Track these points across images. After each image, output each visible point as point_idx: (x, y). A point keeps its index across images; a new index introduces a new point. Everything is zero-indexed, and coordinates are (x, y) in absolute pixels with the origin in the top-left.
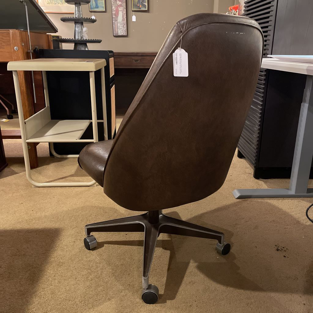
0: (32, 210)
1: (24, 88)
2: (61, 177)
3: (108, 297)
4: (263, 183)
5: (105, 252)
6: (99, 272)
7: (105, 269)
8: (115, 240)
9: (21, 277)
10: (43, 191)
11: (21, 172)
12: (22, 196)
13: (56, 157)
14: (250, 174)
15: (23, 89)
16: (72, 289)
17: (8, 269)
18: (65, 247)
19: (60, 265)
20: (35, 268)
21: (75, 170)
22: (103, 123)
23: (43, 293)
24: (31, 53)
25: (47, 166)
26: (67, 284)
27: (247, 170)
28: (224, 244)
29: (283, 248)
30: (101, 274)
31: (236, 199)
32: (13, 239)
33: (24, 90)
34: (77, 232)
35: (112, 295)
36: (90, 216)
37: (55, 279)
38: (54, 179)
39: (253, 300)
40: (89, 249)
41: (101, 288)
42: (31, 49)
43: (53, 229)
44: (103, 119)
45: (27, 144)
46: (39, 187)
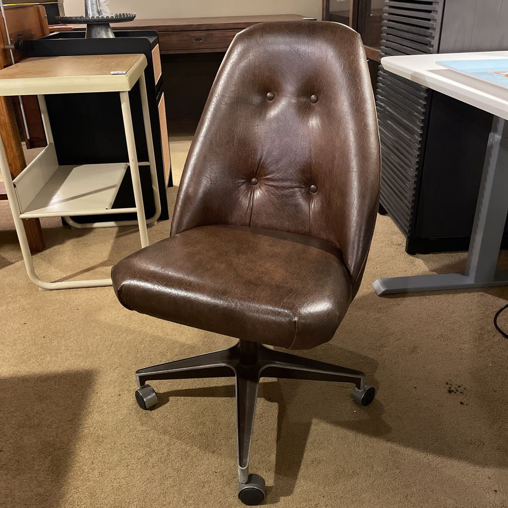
0: (44, 336)
1: (7, 117)
2: (86, 267)
3: (183, 497)
4: (422, 261)
5: (171, 412)
6: (165, 451)
7: (175, 444)
8: (187, 388)
9: (37, 467)
10: (58, 297)
11: (16, 262)
12: (24, 309)
13: (73, 227)
14: (400, 245)
15: (4, 118)
16: (124, 486)
17: (14, 454)
18: (105, 406)
19: (99, 441)
20: (59, 449)
21: (109, 252)
22: (149, 167)
23: (76, 496)
24: (11, 50)
25: (60, 246)
26: (114, 477)
27: (395, 237)
28: (365, 390)
29: (459, 386)
30: (168, 455)
31: (379, 296)
32: (17, 394)
33: (7, 121)
34: (123, 376)
35: (189, 492)
36: (141, 343)
37: (93, 469)
38: (75, 272)
39: (415, 489)
40: (145, 408)
41: (170, 481)
42: (10, 44)
43: (82, 372)
44: (148, 160)
45: (21, 221)
46: (51, 290)
